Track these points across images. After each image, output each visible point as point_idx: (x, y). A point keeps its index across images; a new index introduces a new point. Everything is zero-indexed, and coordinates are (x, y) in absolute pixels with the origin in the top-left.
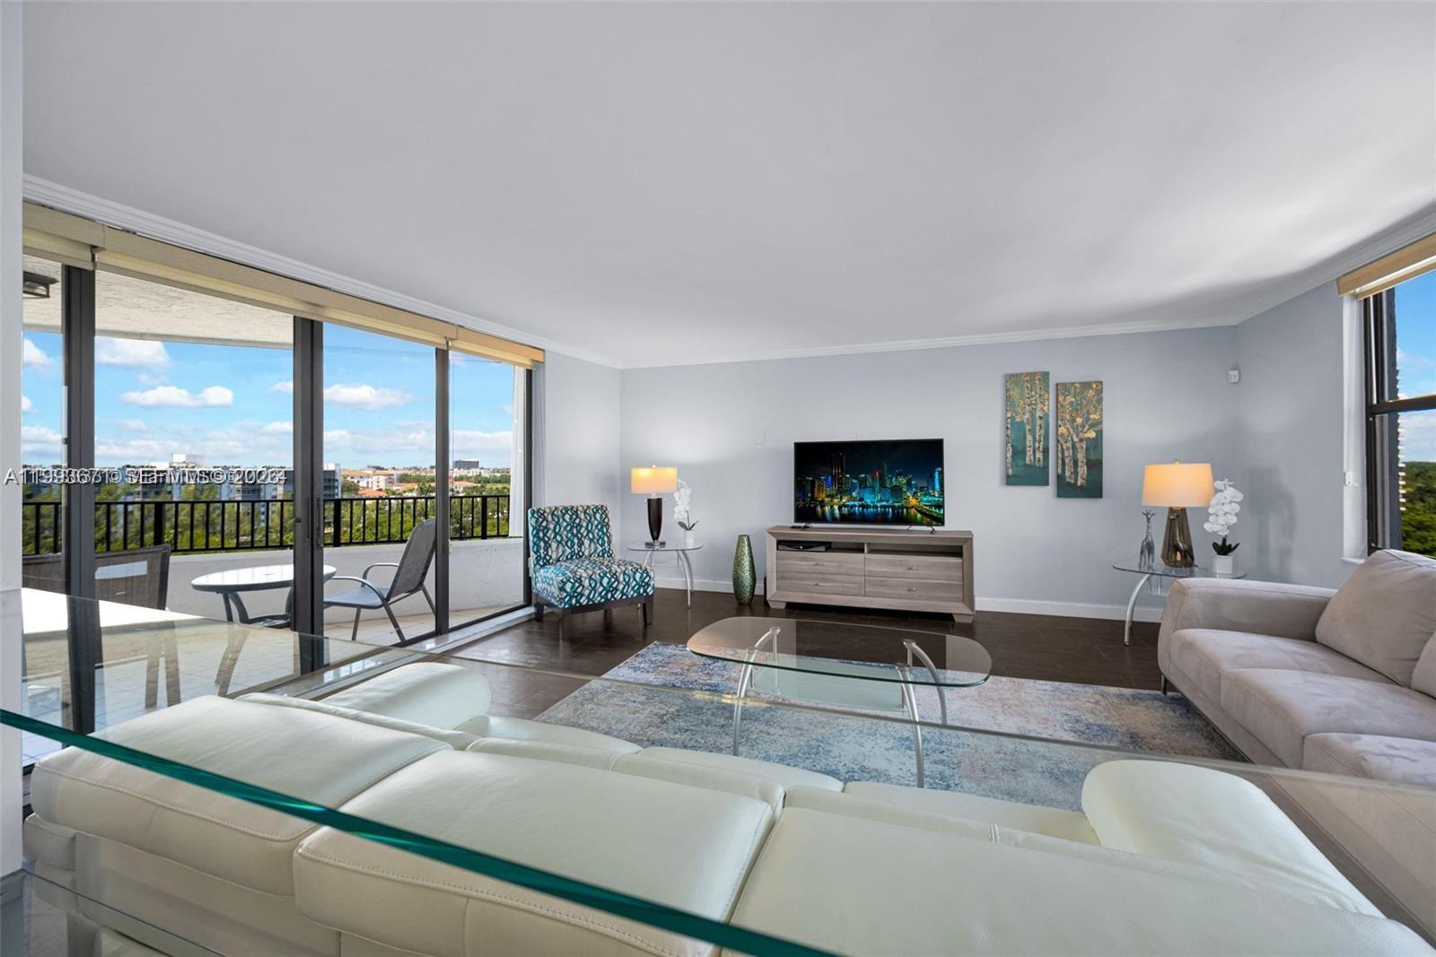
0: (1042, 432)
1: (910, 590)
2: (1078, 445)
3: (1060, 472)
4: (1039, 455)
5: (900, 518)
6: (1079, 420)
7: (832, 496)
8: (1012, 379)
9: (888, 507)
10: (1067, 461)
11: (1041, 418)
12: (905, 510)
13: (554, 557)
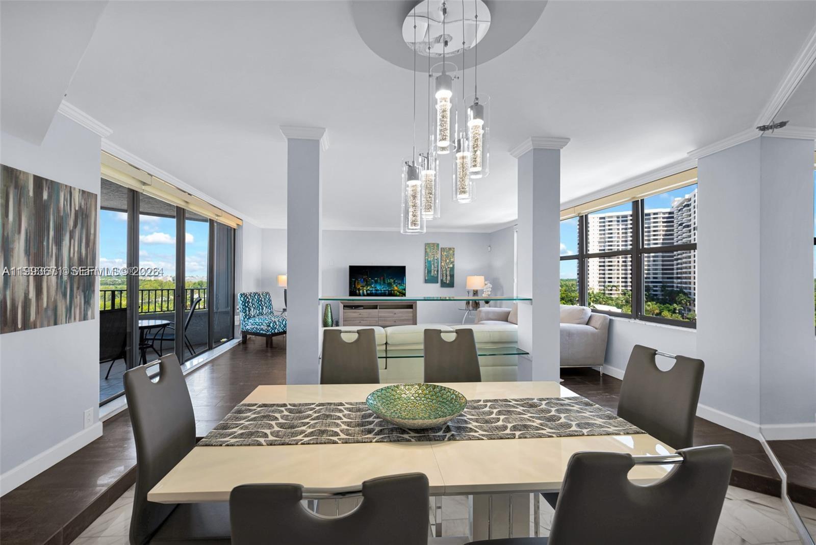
0: (437, 264)
2: (447, 269)
3: (442, 278)
4: (436, 272)
5: (391, 294)
6: (448, 261)
7: (363, 287)
8: (427, 245)
9: (386, 290)
10: (444, 275)
11: (436, 259)
12: (393, 291)
13: (253, 315)
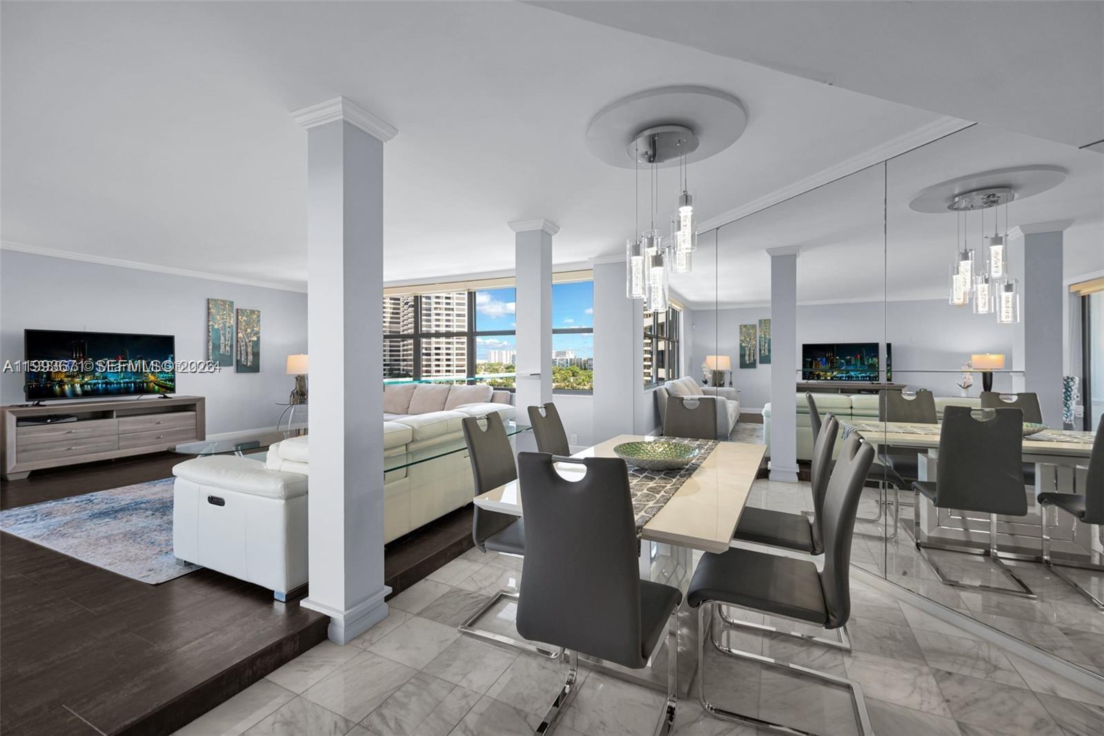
0: (230, 335)
1: (158, 438)
2: (248, 344)
3: (239, 358)
4: (228, 348)
5: (141, 390)
6: (249, 330)
7: (73, 377)
8: (210, 301)
9: (131, 383)
10: (243, 352)
11: (229, 327)
12: (145, 384)
